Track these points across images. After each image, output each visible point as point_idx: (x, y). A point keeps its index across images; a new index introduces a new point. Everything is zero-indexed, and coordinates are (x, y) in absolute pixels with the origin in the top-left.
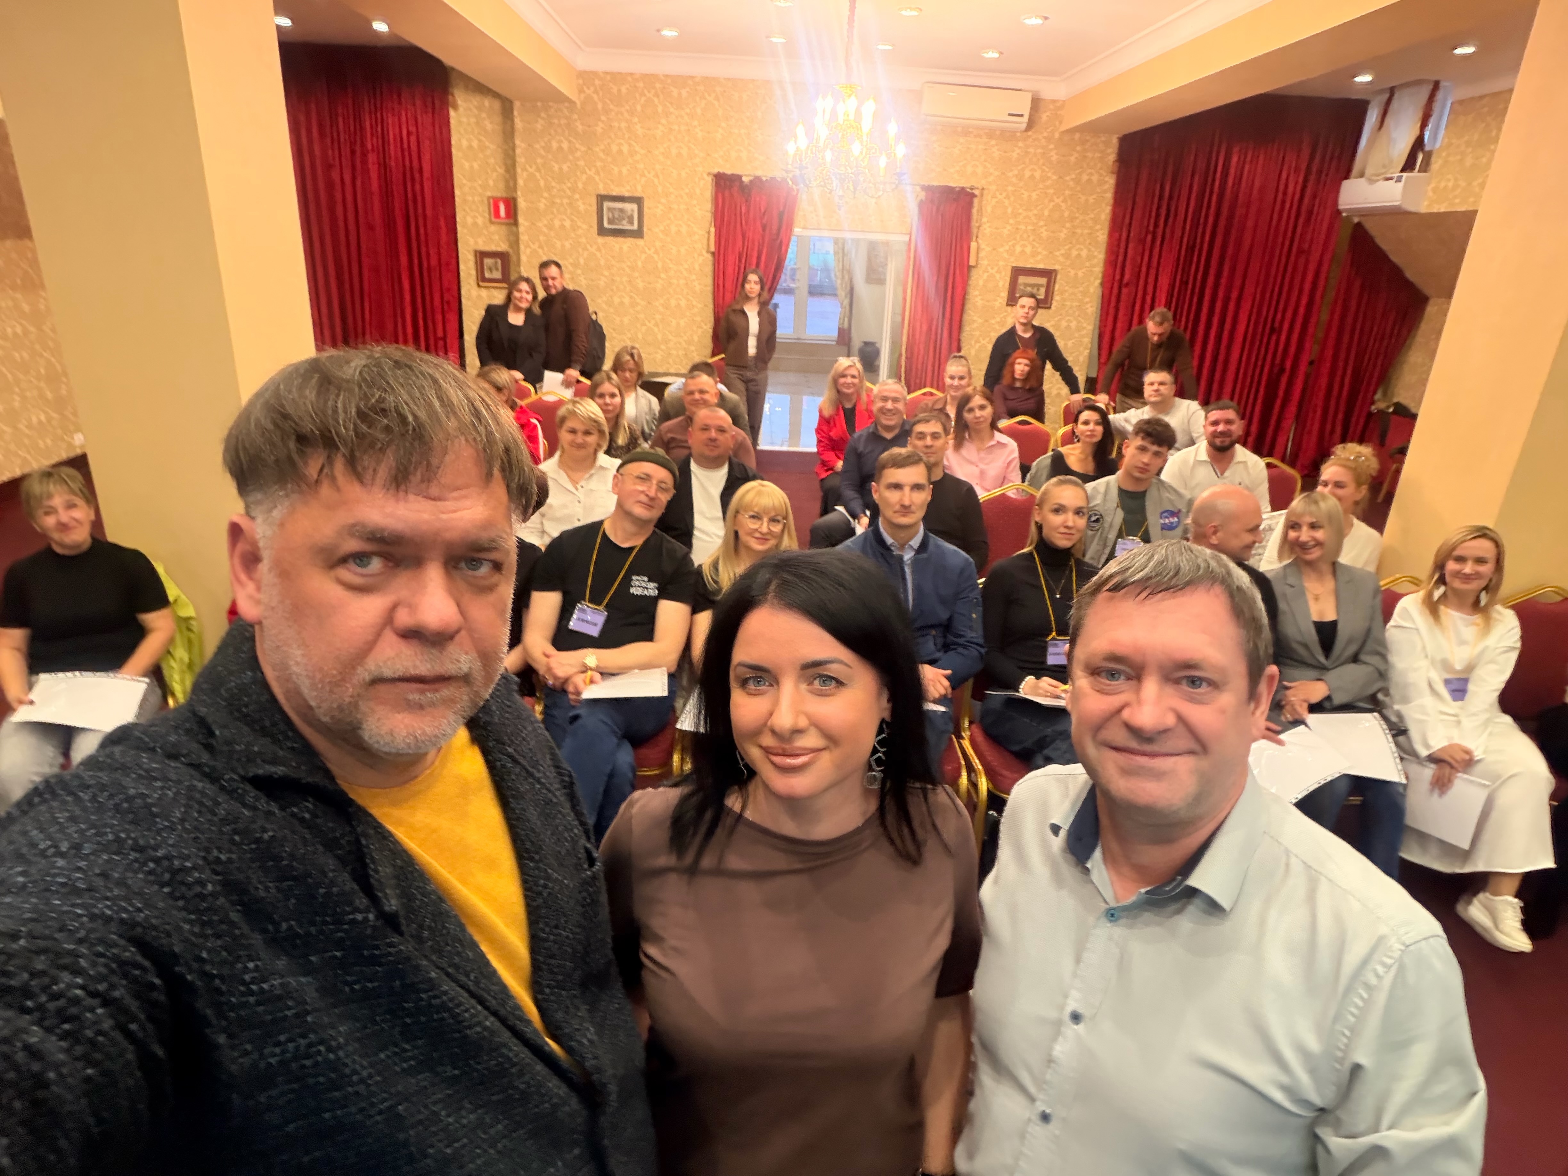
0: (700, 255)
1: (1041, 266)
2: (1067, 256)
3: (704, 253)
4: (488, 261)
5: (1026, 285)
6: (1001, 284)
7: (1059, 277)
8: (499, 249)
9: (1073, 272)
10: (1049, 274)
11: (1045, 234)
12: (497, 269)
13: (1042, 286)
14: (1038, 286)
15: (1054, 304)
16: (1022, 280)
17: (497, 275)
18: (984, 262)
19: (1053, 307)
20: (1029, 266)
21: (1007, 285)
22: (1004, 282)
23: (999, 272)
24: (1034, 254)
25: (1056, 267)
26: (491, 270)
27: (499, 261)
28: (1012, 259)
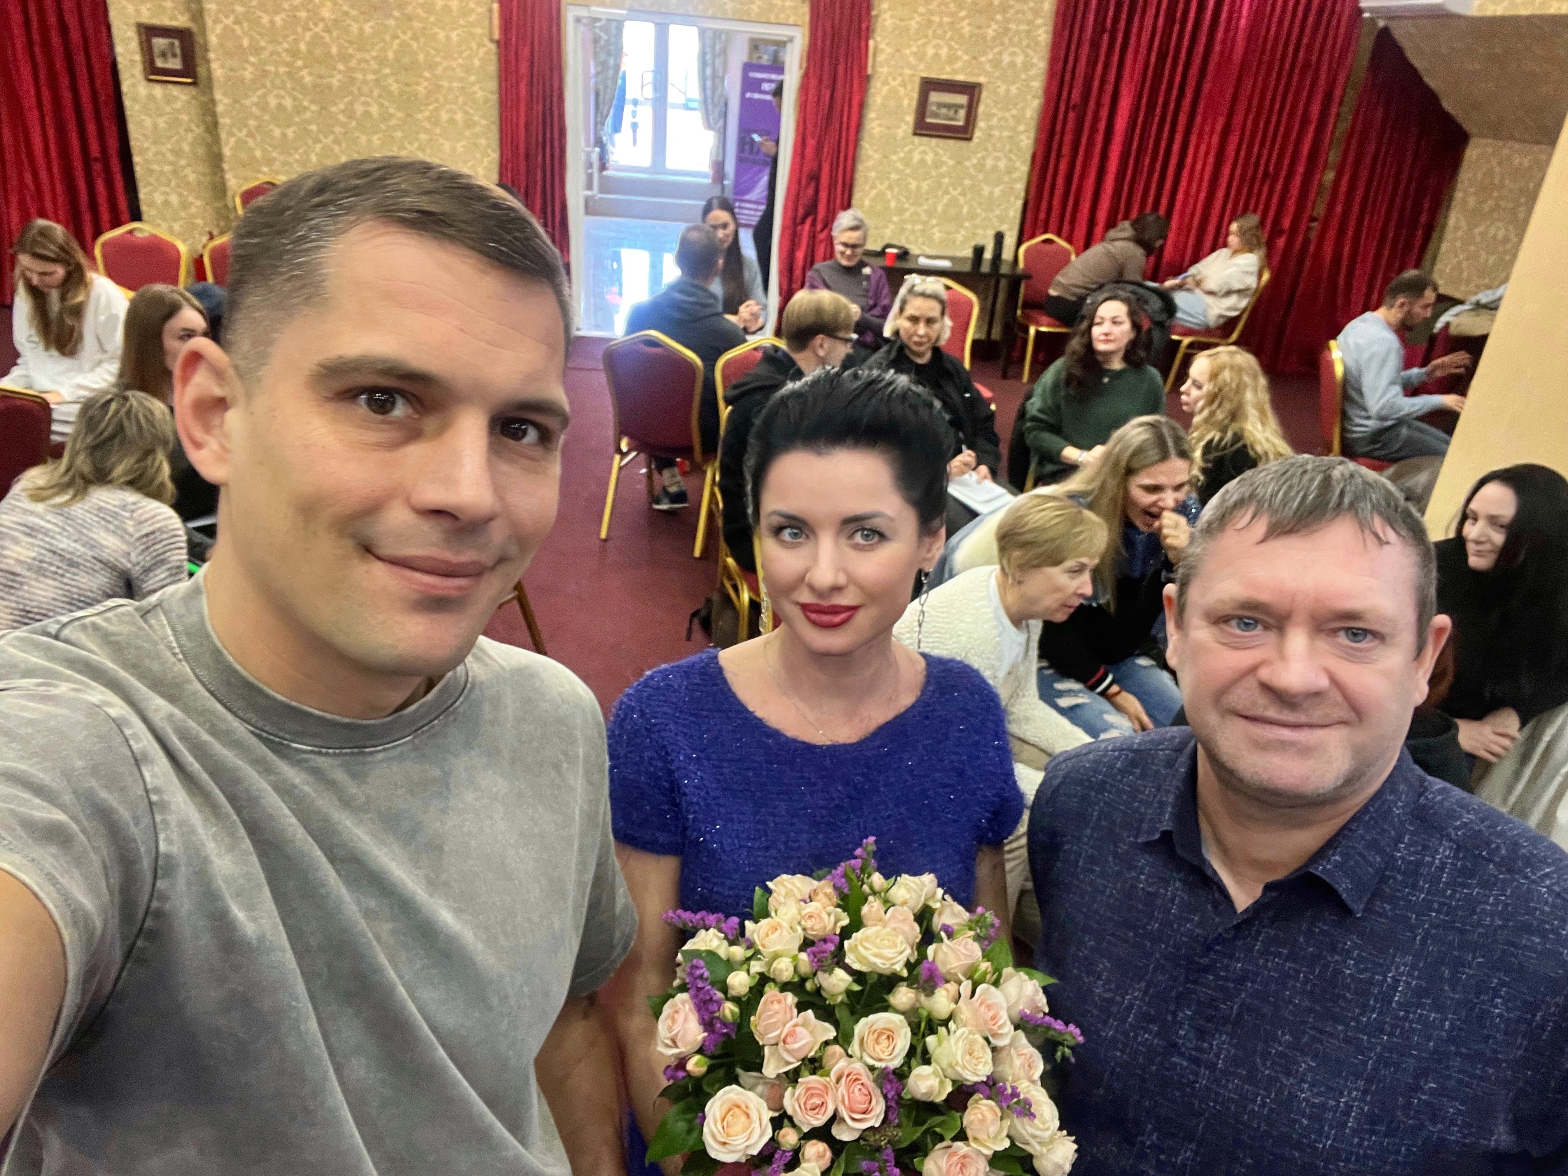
0: (481, 45)
1: (961, 77)
2: (996, 63)
3: (486, 41)
4: (160, 43)
5: (940, 105)
6: (906, 102)
7: (984, 95)
8: (175, 24)
9: (1003, 88)
10: (972, 90)
11: (967, 30)
12: (174, 55)
13: (961, 106)
14: (957, 107)
15: (978, 134)
16: (935, 97)
17: (175, 64)
18: (883, 70)
19: (975, 140)
20: (944, 77)
21: (914, 104)
22: (910, 100)
23: (903, 84)
24: (952, 59)
25: (981, 80)
26: (164, 55)
27: (177, 42)
28: (922, 67)
